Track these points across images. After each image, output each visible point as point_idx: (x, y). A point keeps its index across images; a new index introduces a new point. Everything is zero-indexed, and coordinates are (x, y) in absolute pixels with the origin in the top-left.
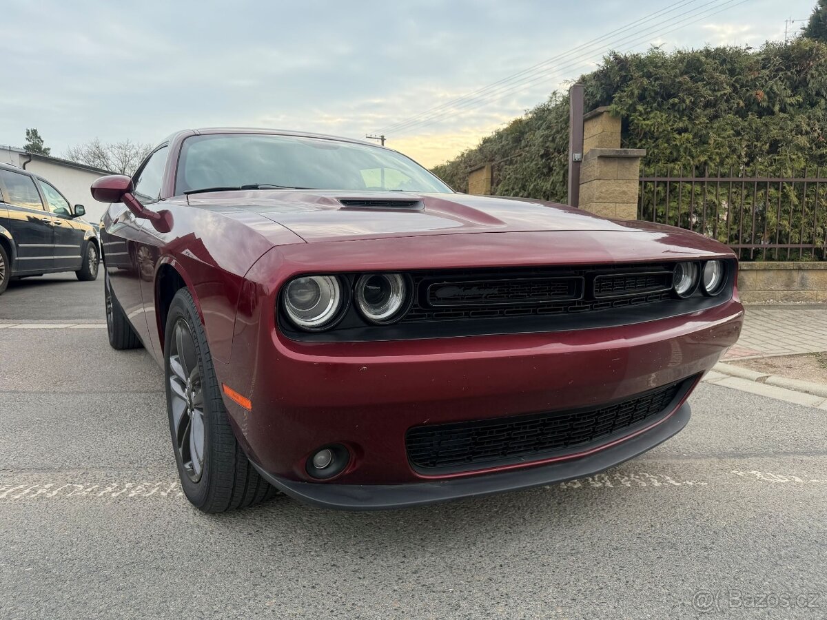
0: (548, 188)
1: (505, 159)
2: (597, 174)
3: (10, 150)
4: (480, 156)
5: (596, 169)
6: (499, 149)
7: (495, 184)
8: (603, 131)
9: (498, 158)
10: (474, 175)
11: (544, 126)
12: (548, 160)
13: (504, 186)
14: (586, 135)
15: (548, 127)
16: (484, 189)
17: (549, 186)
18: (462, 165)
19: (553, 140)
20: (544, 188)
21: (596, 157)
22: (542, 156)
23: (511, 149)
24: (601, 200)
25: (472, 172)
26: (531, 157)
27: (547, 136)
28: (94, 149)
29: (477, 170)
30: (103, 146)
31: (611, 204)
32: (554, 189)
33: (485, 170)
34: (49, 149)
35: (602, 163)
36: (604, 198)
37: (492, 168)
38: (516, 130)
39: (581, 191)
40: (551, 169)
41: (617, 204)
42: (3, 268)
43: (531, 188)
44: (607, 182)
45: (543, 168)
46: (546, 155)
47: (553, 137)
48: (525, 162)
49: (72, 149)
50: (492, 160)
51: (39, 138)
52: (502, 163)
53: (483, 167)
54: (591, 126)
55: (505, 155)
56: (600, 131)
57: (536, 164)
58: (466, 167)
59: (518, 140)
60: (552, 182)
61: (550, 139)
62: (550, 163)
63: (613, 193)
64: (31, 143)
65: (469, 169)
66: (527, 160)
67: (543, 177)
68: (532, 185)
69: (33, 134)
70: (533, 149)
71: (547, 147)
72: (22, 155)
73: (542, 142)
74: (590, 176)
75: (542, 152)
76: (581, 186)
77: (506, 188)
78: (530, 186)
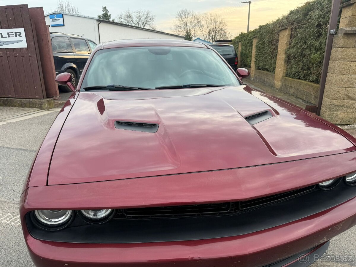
0: (317, 46)
1: (299, 24)
2: (341, 44)
3: (93, 19)
4: (286, 22)
5: (341, 41)
6: (296, 19)
7: (292, 38)
8: (352, 15)
9: (295, 23)
10: (282, 32)
11: (320, 8)
12: (319, 29)
13: (296, 40)
14: (342, 16)
15: (322, 9)
16: (286, 40)
17: (318, 44)
18: (278, 26)
19: (324, 17)
20: (315, 45)
21: (342, 34)
22: (317, 26)
23: (302, 19)
24: (342, 60)
25: (281, 30)
26: (311, 26)
27: (321, 15)
28: (128, 14)
29: (284, 29)
30: (131, 12)
31: (348, 62)
32: (321, 46)
33: (288, 30)
34: (111, 15)
35: (346, 37)
36: (345, 58)
37: (292, 29)
38: (306, 9)
39: (332, 52)
40: (320, 34)
41: (352, 62)
42: (74, 80)
43: (309, 44)
44: (347, 49)
45: (316, 33)
46: (319, 26)
47: (324, 16)
48: (308, 29)
49: (119, 14)
50: (292, 24)
51: (107, 10)
52: (297, 27)
53: (287, 28)
54: (346, 11)
55: (299, 22)
56: (351, 15)
57: (313, 31)
58: (280, 26)
59: (306, 15)
60: (320, 42)
61: (322, 16)
62: (320, 31)
63: (350, 55)
64: (104, 13)
65: (280, 28)
66: (308, 27)
67: (315, 39)
68: (309, 42)
69: (105, 9)
70: (313, 21)
71: (320, 21)
72: (97, 21)
73: (318, 18)
74: (337, 45)
75: (317, 24)
76: (332, 49)
77: (297, 41)
78: (308, 42)
